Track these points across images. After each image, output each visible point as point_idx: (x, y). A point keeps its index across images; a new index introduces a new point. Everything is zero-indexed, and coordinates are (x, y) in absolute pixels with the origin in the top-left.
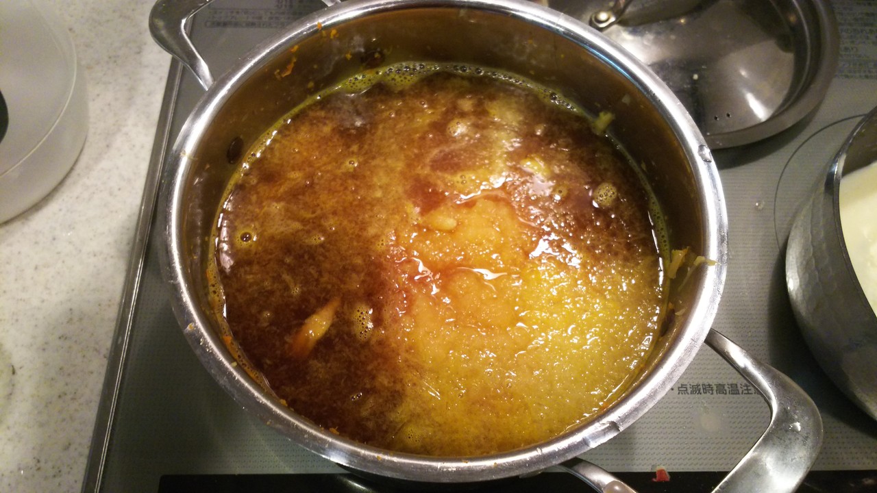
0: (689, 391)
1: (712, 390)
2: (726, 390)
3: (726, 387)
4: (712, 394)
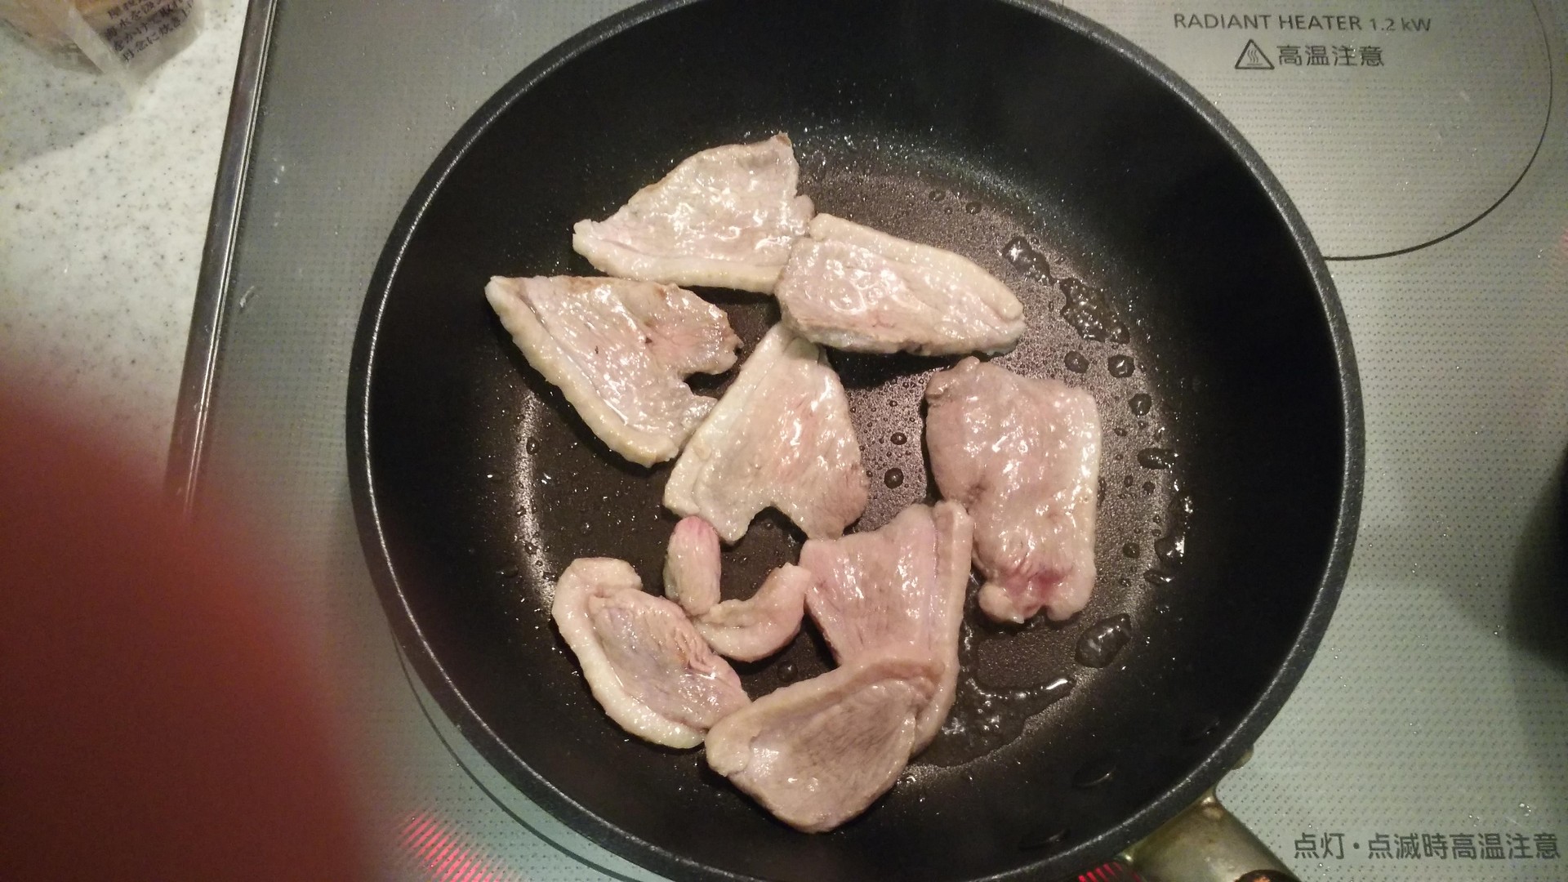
0: (1393, 852)
1: (1445, 848)
2: (1474, 849)
3: (1475, 842)
4: (1444, 857)
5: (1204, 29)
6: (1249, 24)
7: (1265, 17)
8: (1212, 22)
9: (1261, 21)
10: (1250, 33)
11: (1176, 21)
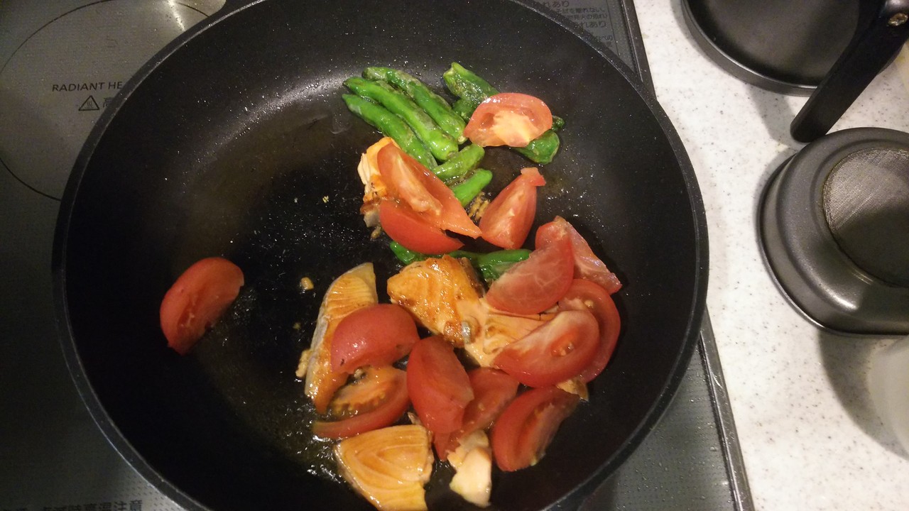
5: (68, 91)
6: (92, 88)
7: (102, 84)
8: (72, 87)
9: (99, 86)
10: (92, 92)
11: (54, 88)
